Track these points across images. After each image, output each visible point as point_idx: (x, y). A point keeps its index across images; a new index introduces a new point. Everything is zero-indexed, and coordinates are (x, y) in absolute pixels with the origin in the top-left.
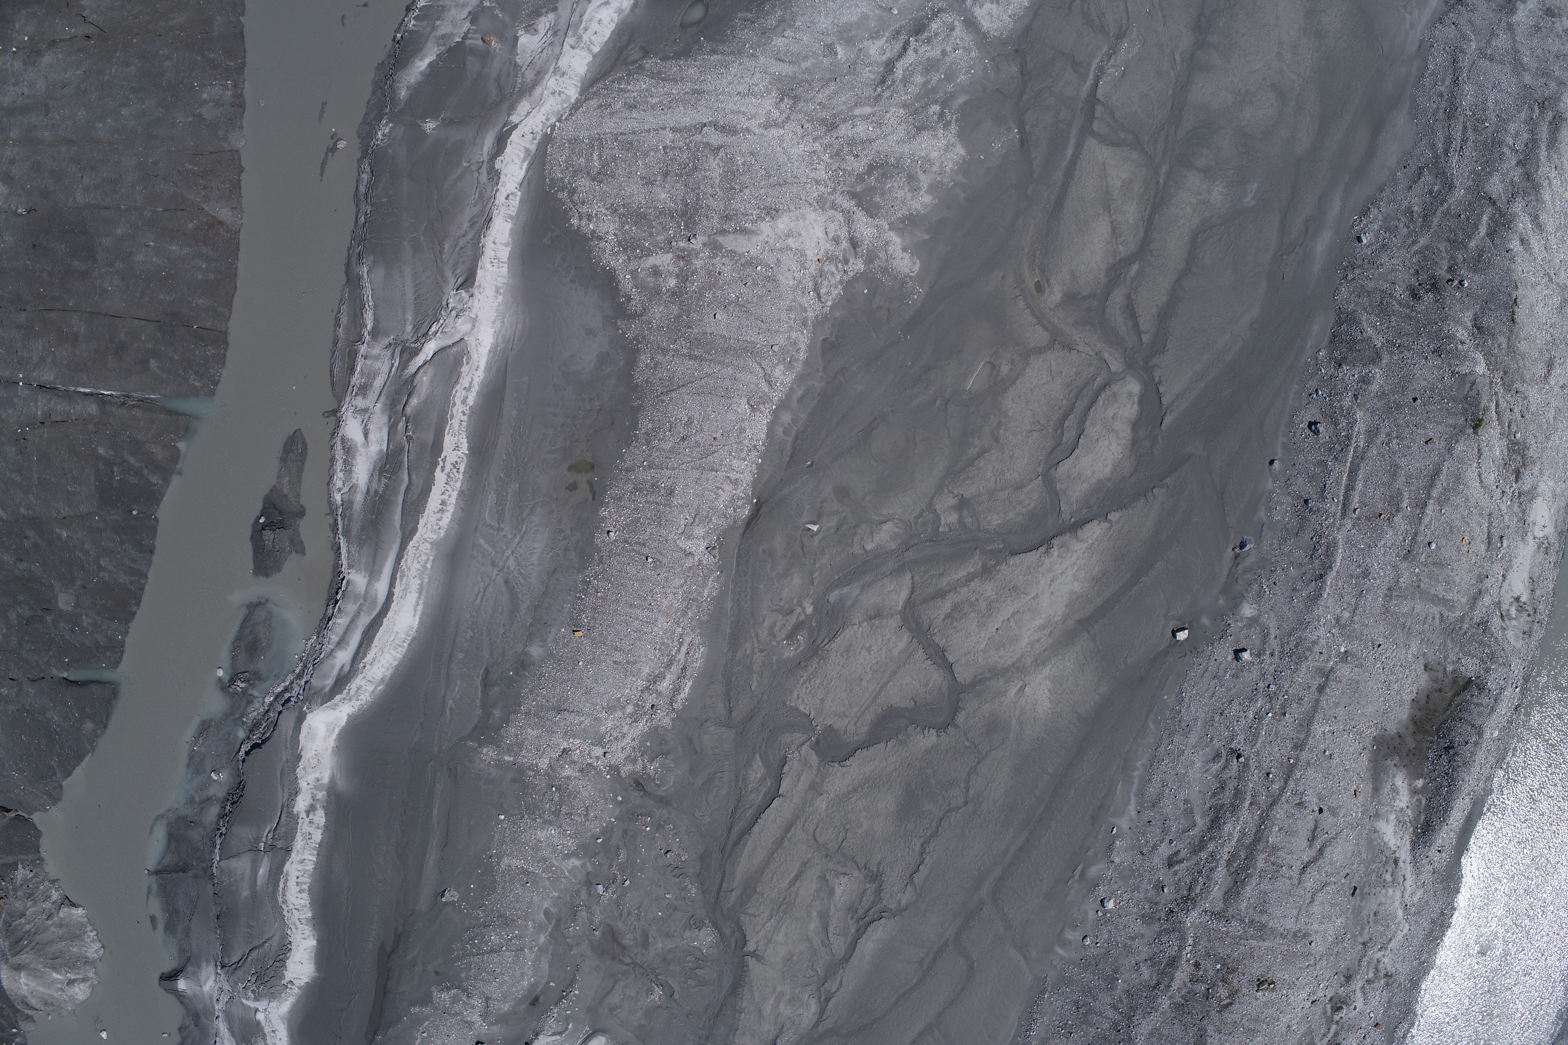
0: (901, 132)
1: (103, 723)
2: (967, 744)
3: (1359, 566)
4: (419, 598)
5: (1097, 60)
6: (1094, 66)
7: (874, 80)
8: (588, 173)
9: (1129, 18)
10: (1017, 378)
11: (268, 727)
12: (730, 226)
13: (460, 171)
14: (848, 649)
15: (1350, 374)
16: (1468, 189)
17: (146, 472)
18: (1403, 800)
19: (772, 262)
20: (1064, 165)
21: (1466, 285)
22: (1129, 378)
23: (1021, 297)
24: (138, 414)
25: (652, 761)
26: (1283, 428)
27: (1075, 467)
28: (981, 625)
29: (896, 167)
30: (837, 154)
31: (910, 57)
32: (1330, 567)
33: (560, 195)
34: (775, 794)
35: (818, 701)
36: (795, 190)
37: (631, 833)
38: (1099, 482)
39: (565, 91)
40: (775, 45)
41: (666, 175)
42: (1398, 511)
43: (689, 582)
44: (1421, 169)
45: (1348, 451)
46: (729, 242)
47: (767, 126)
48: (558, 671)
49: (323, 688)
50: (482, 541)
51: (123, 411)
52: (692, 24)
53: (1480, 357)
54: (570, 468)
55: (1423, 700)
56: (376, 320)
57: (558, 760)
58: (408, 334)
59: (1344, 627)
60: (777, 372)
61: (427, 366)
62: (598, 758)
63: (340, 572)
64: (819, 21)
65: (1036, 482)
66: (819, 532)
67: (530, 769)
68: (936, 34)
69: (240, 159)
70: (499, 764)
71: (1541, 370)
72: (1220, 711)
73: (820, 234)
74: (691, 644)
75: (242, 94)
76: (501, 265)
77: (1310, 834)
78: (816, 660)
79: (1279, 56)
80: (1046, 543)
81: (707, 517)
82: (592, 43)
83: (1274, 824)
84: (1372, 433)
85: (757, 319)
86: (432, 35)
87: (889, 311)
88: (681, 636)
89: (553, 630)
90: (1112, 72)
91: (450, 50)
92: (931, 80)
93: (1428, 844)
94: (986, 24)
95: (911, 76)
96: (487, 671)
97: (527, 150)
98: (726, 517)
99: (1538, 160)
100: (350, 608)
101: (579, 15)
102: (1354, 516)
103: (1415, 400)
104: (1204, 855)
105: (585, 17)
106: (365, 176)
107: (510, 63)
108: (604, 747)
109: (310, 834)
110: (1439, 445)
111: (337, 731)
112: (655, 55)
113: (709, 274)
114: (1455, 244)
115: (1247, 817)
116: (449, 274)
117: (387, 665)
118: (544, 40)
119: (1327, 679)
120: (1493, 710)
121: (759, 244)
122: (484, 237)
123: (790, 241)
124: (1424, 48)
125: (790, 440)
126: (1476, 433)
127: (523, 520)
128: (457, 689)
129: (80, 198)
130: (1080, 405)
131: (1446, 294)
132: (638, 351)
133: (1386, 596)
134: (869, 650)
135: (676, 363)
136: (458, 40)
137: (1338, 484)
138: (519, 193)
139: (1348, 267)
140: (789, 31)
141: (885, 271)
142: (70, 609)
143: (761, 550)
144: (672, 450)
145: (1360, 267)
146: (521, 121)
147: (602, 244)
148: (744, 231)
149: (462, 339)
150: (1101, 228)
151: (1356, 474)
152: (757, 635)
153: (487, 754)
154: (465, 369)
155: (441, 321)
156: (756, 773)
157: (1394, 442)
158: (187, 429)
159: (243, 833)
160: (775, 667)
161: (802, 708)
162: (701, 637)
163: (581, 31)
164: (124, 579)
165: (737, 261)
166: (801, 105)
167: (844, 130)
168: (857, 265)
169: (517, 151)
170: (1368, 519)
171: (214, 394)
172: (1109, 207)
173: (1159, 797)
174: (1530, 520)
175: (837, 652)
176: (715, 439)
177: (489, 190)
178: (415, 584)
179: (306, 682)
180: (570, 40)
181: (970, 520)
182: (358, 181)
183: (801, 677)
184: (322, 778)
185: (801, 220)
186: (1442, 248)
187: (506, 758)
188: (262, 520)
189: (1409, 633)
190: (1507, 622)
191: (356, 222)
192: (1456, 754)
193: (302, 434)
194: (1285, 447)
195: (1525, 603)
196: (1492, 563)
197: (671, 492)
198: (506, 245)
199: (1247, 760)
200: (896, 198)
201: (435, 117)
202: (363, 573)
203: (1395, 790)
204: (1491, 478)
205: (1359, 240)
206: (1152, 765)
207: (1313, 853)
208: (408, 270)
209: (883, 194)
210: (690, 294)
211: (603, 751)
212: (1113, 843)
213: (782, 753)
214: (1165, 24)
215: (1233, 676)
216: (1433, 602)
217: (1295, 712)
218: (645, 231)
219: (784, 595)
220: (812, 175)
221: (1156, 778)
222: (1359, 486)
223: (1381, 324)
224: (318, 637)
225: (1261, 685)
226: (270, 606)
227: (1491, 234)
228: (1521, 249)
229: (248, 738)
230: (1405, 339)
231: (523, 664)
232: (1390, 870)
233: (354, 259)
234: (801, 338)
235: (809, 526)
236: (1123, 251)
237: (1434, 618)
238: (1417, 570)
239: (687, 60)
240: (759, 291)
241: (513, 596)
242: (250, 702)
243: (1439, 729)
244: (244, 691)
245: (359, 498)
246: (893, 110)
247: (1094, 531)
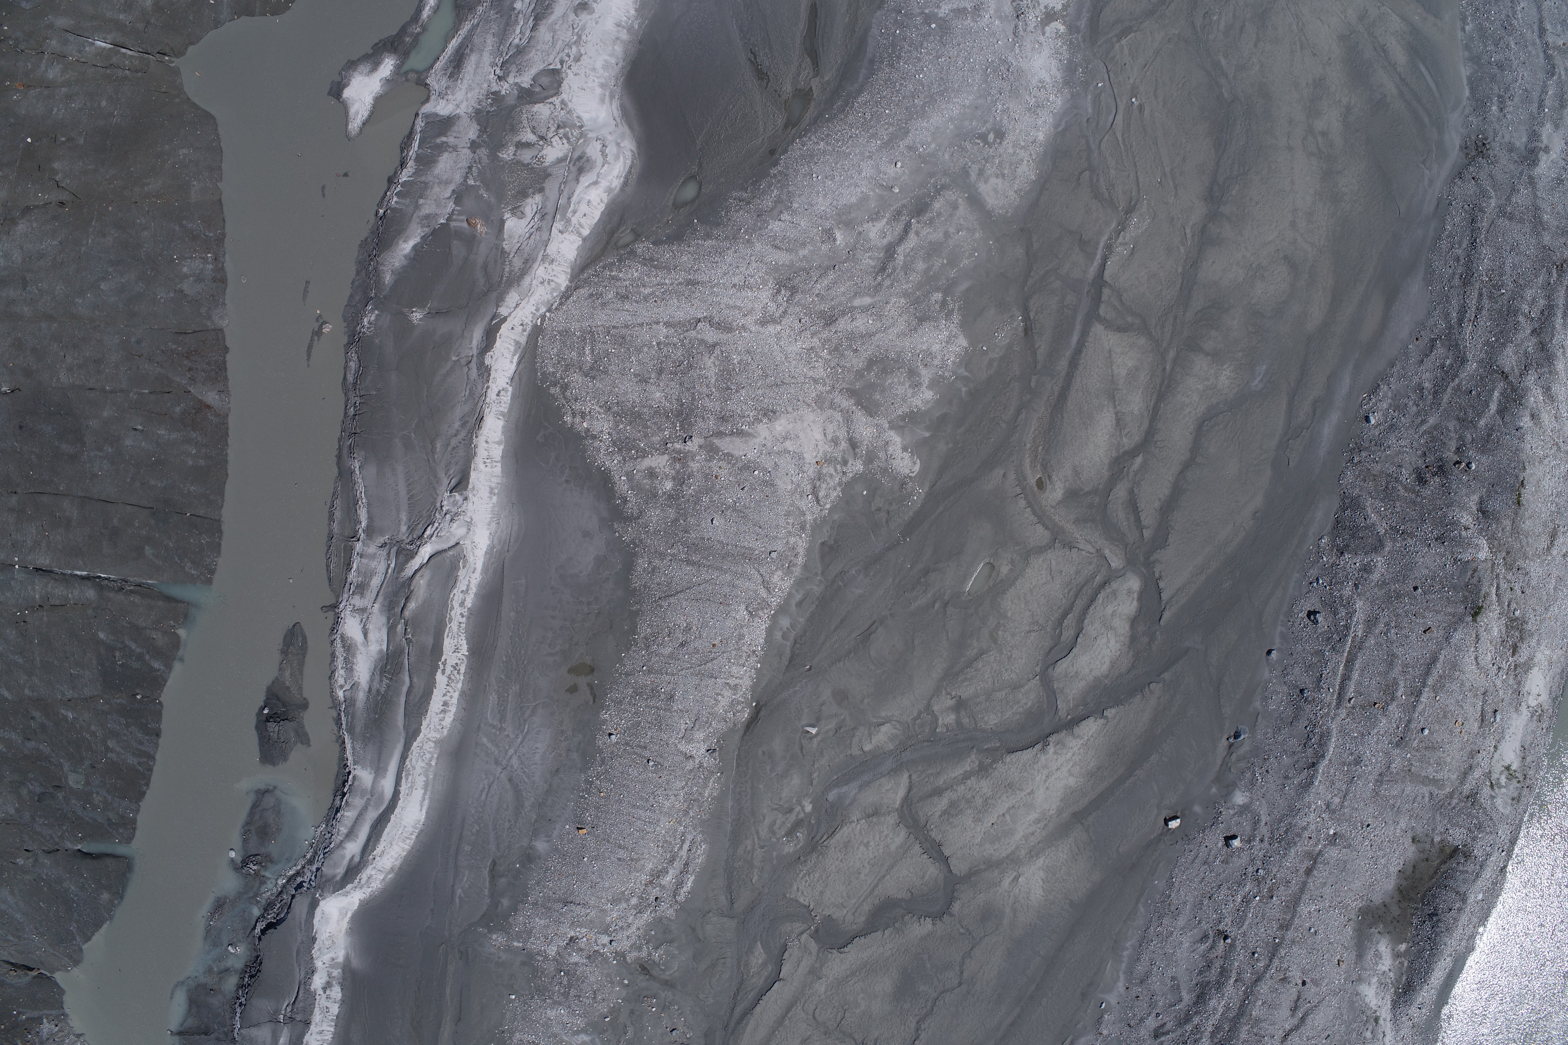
0: (901, 325)
1: (120, 895)
2: (962, 931)
3: (1352, 754)
4: (425, 794)
5: (1105, 238)
6: (1102, 244)
7: (874, 267)
8: (581, 368)
9: (1139, 191)
10: (1016, 579)
11: (282, 907)
12: (727, 428)
13: (449, 365)
14: (847, 844)
15: (1352, 562)
16: (1481, 362)
17: (147, 657)
18: (1386, 963)
19: (769, 466)
20: (1068, 353)
21: (1473, 468)
22: (1129, 575)
23: (1022, 495)
24: (136, 600)
25: (656, 948)
26: (1282, 617)
27: (1073, 665)
28: (977, 820)
29: (896, 361)
30: (836, 349)
31: (912, 241)
32: (1323, 756)
33: (552, 390)
34: (776, 978)
35: (817, 893)
36: (792, 391)
37: (637, 1013)
38: (1097, 680)
39: (555, 279)
40: (772, 230)
41: (660, 372)
42: (1393, 699)
43: (690, 784)
44: (1434, 341)
45: (1346, 641)
46: (725, 444)
47: (763, 323)
48: (563, 865)
49: (334, 876)
50: (485, 740)
51: (120, 597)
52: (685, 204)
53: (1483, 542)
54: (570, 671)
55: (1410, 869)
56: (370, 518)
57: (566, 948)
58: (404, 534)
59: (1334, 812)
60: (776, 578)
61: (423, 569)
62: (604, 945)
63: (346, 766)
64: (817, 203)
65: (1034, 682)
66: (817, 734)
67: (538, 954)
68: (939, 214)
69: (224, 339)
70: (509, 949)
71: (1544, 542)
72: (1209, 895)
73: (818, 436)
74: (693, 842)
75: (223, 269)
76: (495, 464)
77: (1293, 1004)
78: (815, 855)
79: (1293, 225)
80: (1042, 740)
81: (706, 723)
82: (581, 226)
83: (1257, 999)
84: (1370, 623)
85: (755, 525)
86: (415, 215)
87: (888, 512)
88: (683, 834)
89: (558, 826)
90: (1121, 251)
91: (434, 232)
92: (933, 265)
93: (1408, 1003)
94: (991, 201)
95: (912, 262)
96: (494, 863)
97: (517, 343)
98: (725, 721)
99: (1554, 328)
100: (358, 802)
101: (567, 196)
102: (1349, 705)
103: (1415, 588)
104: (1189, 1027)
105: (574, 199)
106: (353, 365)
107: (497, 249)
108: (610, 936)
109: (327, 1008)
110: (1437, 634)
111: (349, 915)
112: (647, 238)
113: (706, 477)
114: (1465, 422)
115: (1231, 992)
116: (442, 475)
117: (396, 856)
118: (532, 224)
119: (1315, 862)
120: (1478, 876)
121: (757, 447)
122: (476, 437)
123: (788, 445)
124: (1443, 207)
125: (789, 644)
126: (1474, 620)
127: (525, 721)
128: (465, 879)
129: (64, 378)
130: (1080, 604)
131: (1453, 477)
132: (635, 554)
133: (1377, 781)
134: (867, 845)
135: (673, 568)
136: (442, 221)
137: (1335, 674)
138: (510, 389)
139: (1354, 449)
140: (786, 214)
141: (884, 471)
142: (80, 787)
143: (760, 752)
144: (671, 656)
145: (1366, 449)
146: (510, 314)
147: (597, 443)
148: (740, 433)
149: (458, 544)
150: (1105, 420)
151: (1353, 664)
152: (757, 832)
153: (496, 940)
154: (461, 573)
155: (436, 525)
156: (758, 959)
157: (1393, 631)
158: (186, 616)
159: (261, 1005)
160: (775, 862)
161: (801, 900)
162: (703, 835)
163: (569, 215)
164: (132, 760)
165: (734, 465)
166: (798, 297)
167: (843, 324)
168: (857, 466)
169: (507, 345)
170: (1363, 707)
171: (211, 584)
172: (1114, 398)
173: (1147, 975)
174: (1524, 690)
175: (835, 848)
176: (714, 645)
177: (479, 388)
178: (420, 781)
179: (318, 869)
180: (558, 225)
181: (968, 720)
182: (345, 368)
183: (801, 871)
184: (337, 957)
185: (799, 423)
186: (1451, 428)
187: (515, 944)
188: (266, 711)
189: (1399, 811)
190: (1497, 790)
191: (346, 413)
192: (1439, 921)
193: (301, 628)
194: (1283, 636)
195: (1515, 771)
196: (1485, 738)
197: (671, 697)
198: (499, 443)
199: (1234, 940)
200: (897, 395)
201: (421, 305)
202: (369, 769)
203: (1378, 956)
204: (1487, 659)
205: (1367, 419)
206: (1141, 945)
207: (1295, 1021)
208: (400, 469)
209: (883, 391)
210: (686, 497)
211: (609, 939)
212: (1102, 1016)
213: (782, 941)
214: (1176, 195)
215: (1222, 862)
216: (1423, 783)
217: (1283, 894)
218: (640, 431)
219: (784, 795)
220: (811, 373)
221: (1145, 958)
222: (1355, 675)
223: (1385, 510)
224: (327, 825)
225: (1250, 869)
226: (278, 793)
227: (1502, 411)
228: (1530, 424)
229: (263, 916)
230: (1408, 525)
231: (529, 858)
232: (1370, 1028)
233: (345, 451)
234: (800, 543)
235: (808, 729)
236: (1128, 443)
237: (1423, 797)
238: (1409, 755)
239: (680, 245)
240: (756, 495)
241: (518, 793)
242: (263, 883)
243: (1424, 896)
244: (257, 873)
245: (361, 696)
246: (893, 300)
247: (1090, 728)
